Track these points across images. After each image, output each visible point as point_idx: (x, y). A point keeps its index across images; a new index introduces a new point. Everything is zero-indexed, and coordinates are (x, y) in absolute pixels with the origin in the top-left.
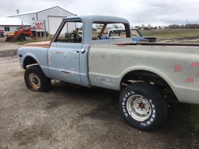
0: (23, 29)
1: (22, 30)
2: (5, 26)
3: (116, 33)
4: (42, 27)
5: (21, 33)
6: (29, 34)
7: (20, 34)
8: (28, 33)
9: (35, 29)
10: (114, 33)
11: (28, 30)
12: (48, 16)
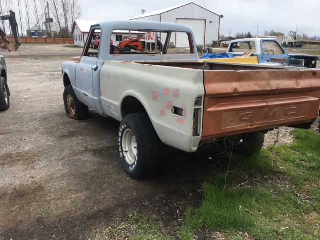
0: (130, 39)
1: (128, 40)
2: (118, 35)
3: (292, 47)
4: (152, 37)
5: (126, 44)
6: (137, 46)
7: (125, 47)
8: (135, 44)
9: (145, 39)
10: (289, 47)
11: (137, 41)
12: (177, 19)
